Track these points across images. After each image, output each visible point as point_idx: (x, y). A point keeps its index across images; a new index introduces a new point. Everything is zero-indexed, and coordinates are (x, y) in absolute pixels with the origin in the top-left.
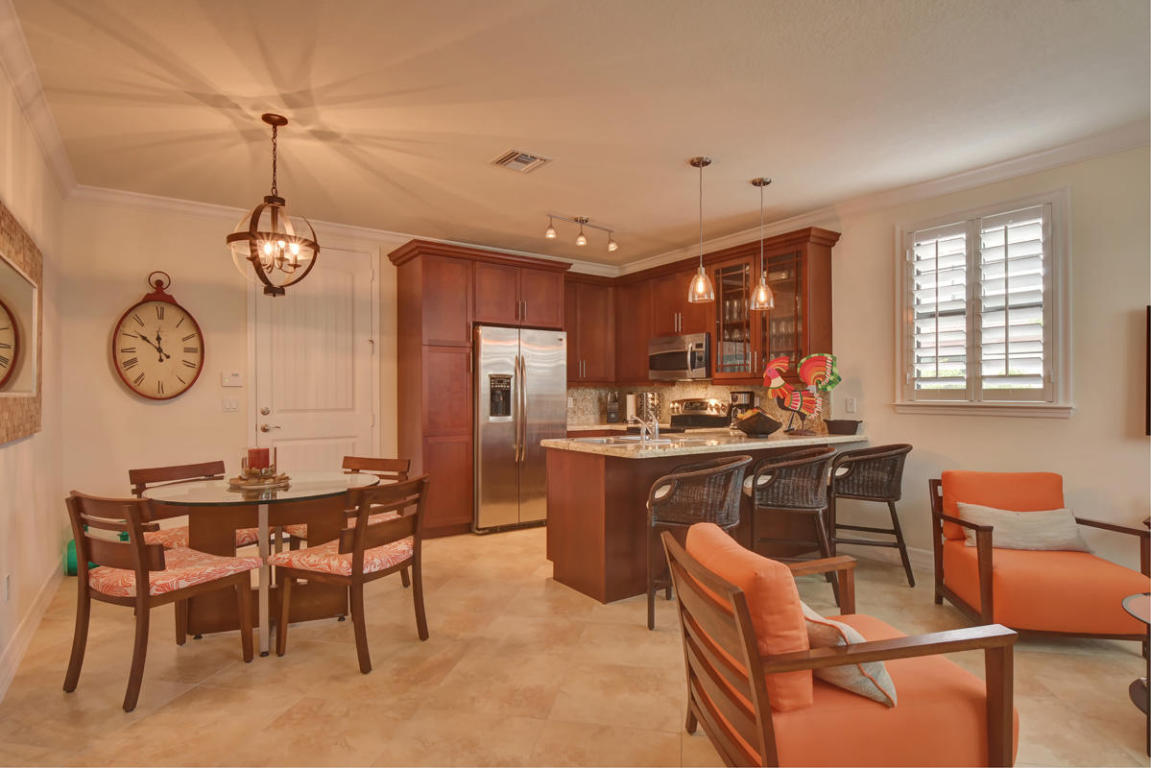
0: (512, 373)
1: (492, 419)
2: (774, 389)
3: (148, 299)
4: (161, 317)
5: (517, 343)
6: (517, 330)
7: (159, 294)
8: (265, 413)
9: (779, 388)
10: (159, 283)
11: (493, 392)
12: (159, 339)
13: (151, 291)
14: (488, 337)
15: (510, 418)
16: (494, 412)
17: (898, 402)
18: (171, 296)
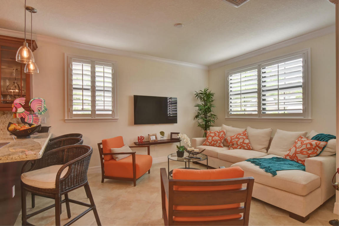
2: (19, 113)
9: (22, 113)
17: (66, 118)
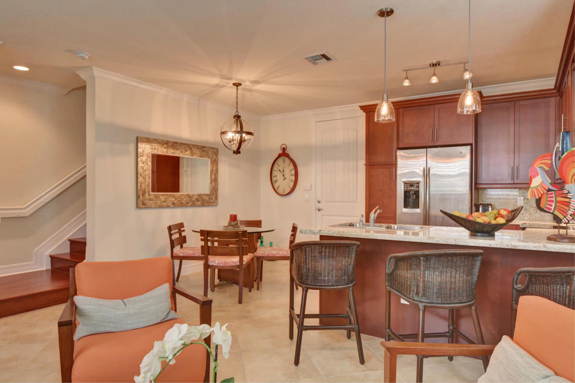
0: (421, 179)
1: (405, 210)
3: (280, 156)
4: (284, 162)
5: (425, 159)
6: (425, 149)
7: (284, 153)
8: (319, 202)
10: (284, 149)
11: (406, 193)
12: (283, 171)
13: (281, 152)
14: (403, 157)
15: (418, 210)
16: (406, 206)
18: (288, 154)
